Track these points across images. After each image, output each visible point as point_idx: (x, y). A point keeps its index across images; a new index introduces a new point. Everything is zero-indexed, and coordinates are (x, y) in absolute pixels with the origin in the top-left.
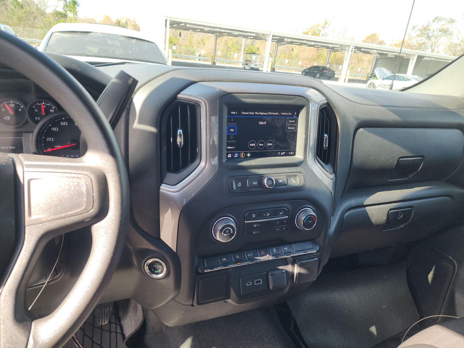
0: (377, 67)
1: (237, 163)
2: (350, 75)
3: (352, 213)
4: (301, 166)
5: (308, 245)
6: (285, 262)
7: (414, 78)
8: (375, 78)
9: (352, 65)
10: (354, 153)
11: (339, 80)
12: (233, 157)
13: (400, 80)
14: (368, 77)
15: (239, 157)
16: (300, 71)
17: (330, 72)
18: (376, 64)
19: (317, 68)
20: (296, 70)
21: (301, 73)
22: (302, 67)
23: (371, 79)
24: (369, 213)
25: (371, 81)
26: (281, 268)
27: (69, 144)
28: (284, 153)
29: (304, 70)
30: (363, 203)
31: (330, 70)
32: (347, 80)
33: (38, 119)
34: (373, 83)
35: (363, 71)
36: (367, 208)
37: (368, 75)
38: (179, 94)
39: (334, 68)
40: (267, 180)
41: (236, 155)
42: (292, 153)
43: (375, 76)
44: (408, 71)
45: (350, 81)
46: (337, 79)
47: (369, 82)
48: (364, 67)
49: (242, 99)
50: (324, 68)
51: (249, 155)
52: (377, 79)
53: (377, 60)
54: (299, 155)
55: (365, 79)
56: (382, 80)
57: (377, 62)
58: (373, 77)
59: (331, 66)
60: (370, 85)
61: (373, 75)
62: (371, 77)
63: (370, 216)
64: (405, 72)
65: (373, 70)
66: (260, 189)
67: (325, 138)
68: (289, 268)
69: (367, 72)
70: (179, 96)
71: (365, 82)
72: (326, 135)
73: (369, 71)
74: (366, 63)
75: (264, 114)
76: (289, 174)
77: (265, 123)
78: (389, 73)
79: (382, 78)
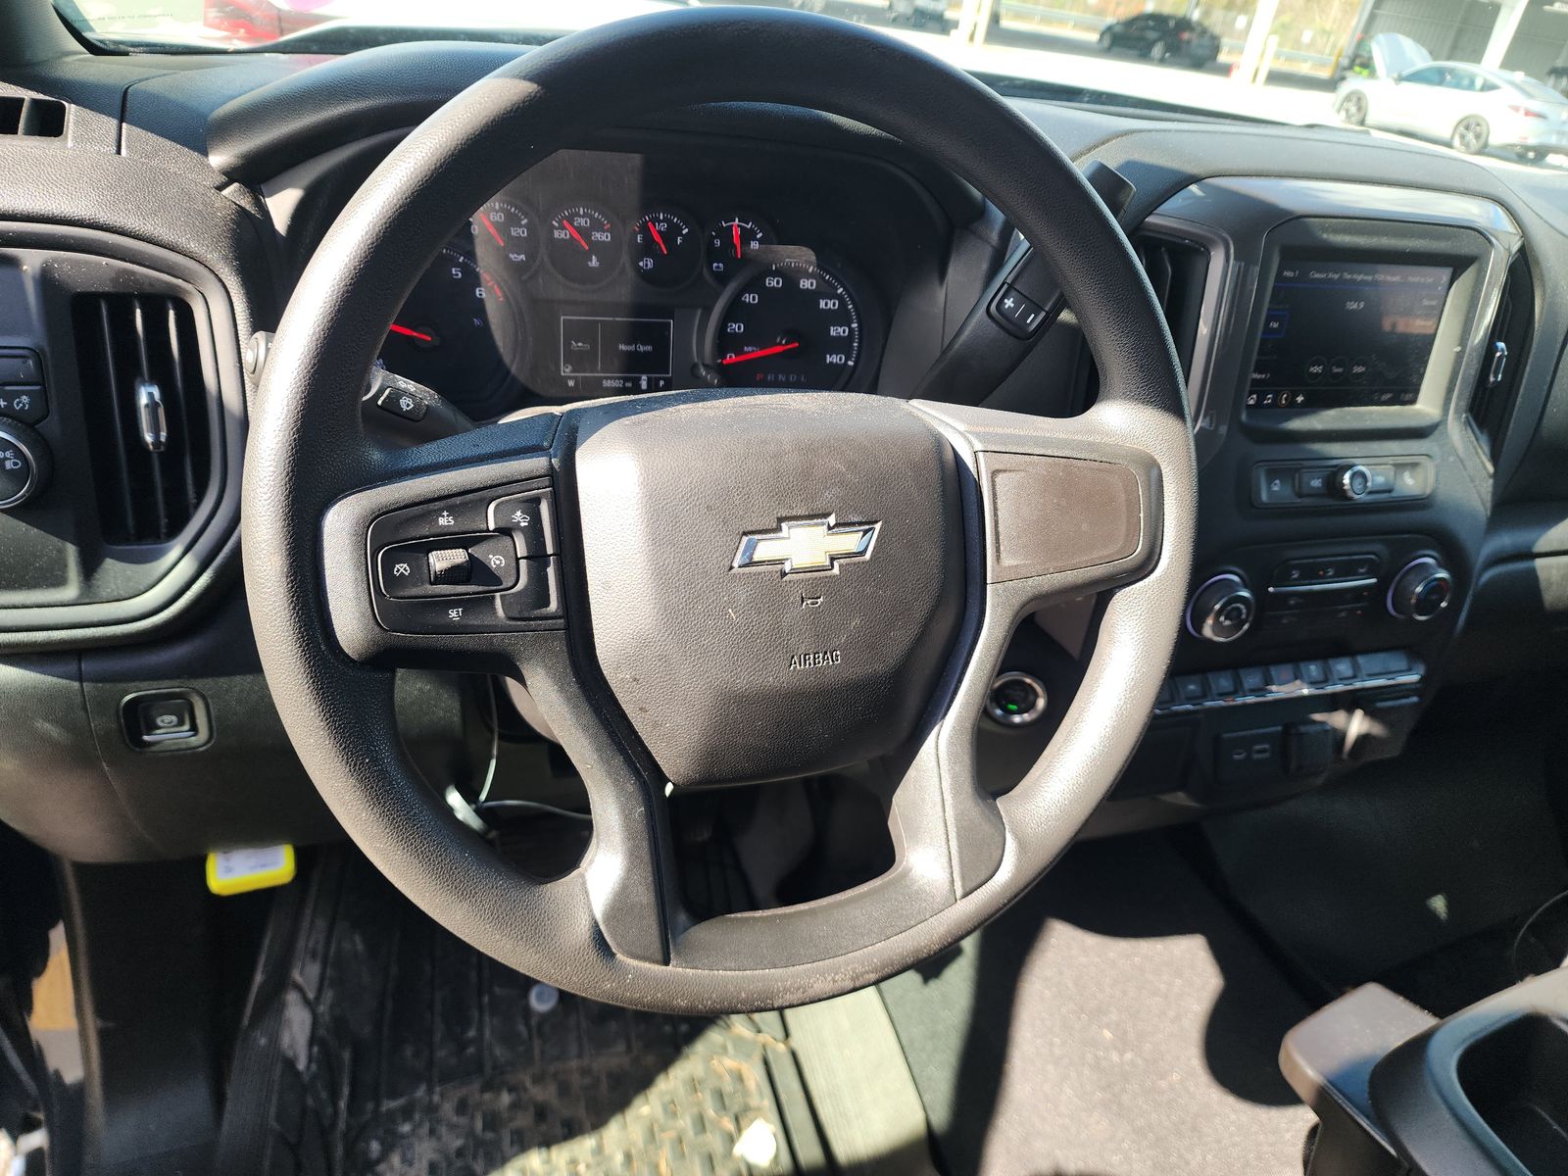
0: (1382, 32)
1: (1281, 423)
2: (1277, 56)
3: (1500, 574)
4: (1432, 437)
5: (1397, 661)
6: (1334, 703)
7: (1513, 84)
8: (1365, 72)
9: (1286, 18)
10: (1552, 399)
11: (1234, 73)
12: (1259, 404)
13: (1458, 86)
14: (1337, 65)
15: (1275, 404)
16: (1090, 28)
17: (1206, 41)
18: (1373, 18)
19: (1158, 20)
20: (1076, 26)
21: (1094, 37)
22: (1100, 12)
23: (1348, 74)
24: (1542, 575)
25: (1354, 83)
26: (1317, 717)
27: (782, 344)
28: (1388, 396)
29: (1109, 28)
30: (1530, 548)
31: (1204, 32)
32: (1263, 75)
33: (718, 267)
34: (1361, 93)
35: (1320, 40)
36: (1539, 562)
37: (1339, 56)
38: (1151, 213)
39: (1216, 22)
40: (1352, 478)
41: (1269, 399)
42: (1408, 397)
43: (1367, 65)
44: (1487, 52)
45: (1276, 78)
46: (1226, 70)
47: (1345, 88)
48: (1328, 27)
49: (1325, 236)
50: (1184, 24)
51: (1300, 399)
52: (1373, 74)
54: (1427, 404)
55: (1325, 74)
56: (1392, 82)
57: (1377, 11)
58: (1357, 69)
59: (1207, 13)
60: (1348, 98)
61: (1358, 61)
62: (1350, 67)
63: (1543, 584)
64: (1476, 55)
65: (1361, 43)
66: (1330, 502)
67: (1498, 354)
68: (1337, 719)
69: (1334, 46)
70: (1150, 219)
71: (1330, 85)
72: (1501, 345)
73: (1345, 41)
74: (1335, 11)
75: (1366, 278)
76: (1401, 460)
77: (1362, 306)
78: (1419, 58)
79: (1395, 75)
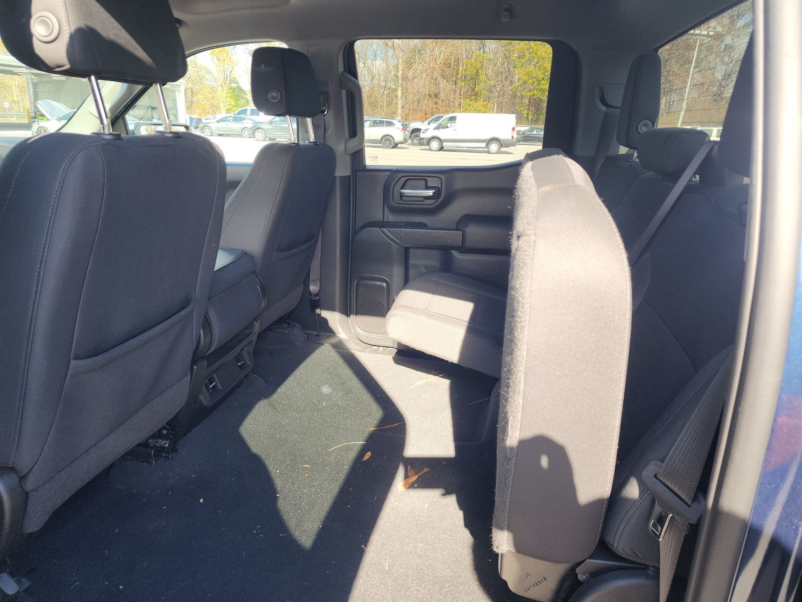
0: (41, 99)
8: (45, 119)
14: (29, 117)
18: (35, 93)
23: (36, 120)
35: (16, 107)
37: (28, 113)
43: (42, 115)
48: (16, 100)
52: (48, 120)
53: (35, 85)
55: (25, 121)
57: (36, 90)
58: (39, 117)
60: (39, 131)
61: (38, 114)
65: (35, 106)
69: (24, 108)
73: (27, 106)
74: (16, 91)
78: (64, 109)
